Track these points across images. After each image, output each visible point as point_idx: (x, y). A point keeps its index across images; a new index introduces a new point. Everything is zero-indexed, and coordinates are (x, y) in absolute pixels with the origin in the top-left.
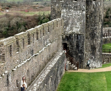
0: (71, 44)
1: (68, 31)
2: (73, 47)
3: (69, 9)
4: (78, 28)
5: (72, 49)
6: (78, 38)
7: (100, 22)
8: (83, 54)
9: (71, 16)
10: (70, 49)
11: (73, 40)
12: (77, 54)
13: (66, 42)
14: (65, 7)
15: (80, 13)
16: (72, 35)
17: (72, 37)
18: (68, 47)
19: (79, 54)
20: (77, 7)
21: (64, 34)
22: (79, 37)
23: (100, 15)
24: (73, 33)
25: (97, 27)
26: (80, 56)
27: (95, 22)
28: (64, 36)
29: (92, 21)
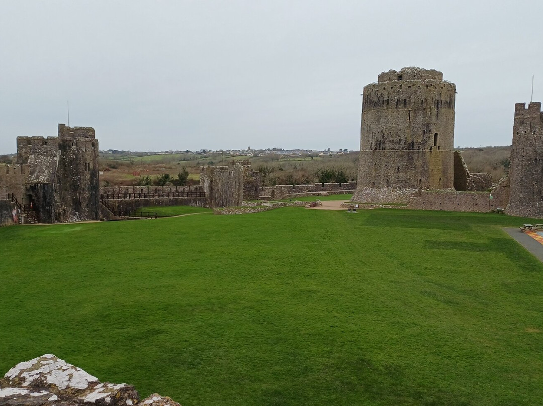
0: (36, 195)
1: (33, 180)
2: (39, 199)
3: (38, 155)
4: (46, 176)
5: (39, 201)
6: (44, 188)
7: (86, 171)
8: (52, 207)
9: (40, 162)
10: (36, 202)
11: (39, 190)
12: (44, 207)
13: (31, 193)
14: (34, 153)
15: (51, 160)
16: (38, 185)
17: (37, 187)
18: (34, 199)
19: (47, 208)
20: (47, 152)
21: (28, 184)
22: (46, 187)
23: (86, 163)
24: (39, 182)
25: (82, 177)
26: (47, 209)
27: (77, 171)
28: (29, 186)
29: (72, 169)
